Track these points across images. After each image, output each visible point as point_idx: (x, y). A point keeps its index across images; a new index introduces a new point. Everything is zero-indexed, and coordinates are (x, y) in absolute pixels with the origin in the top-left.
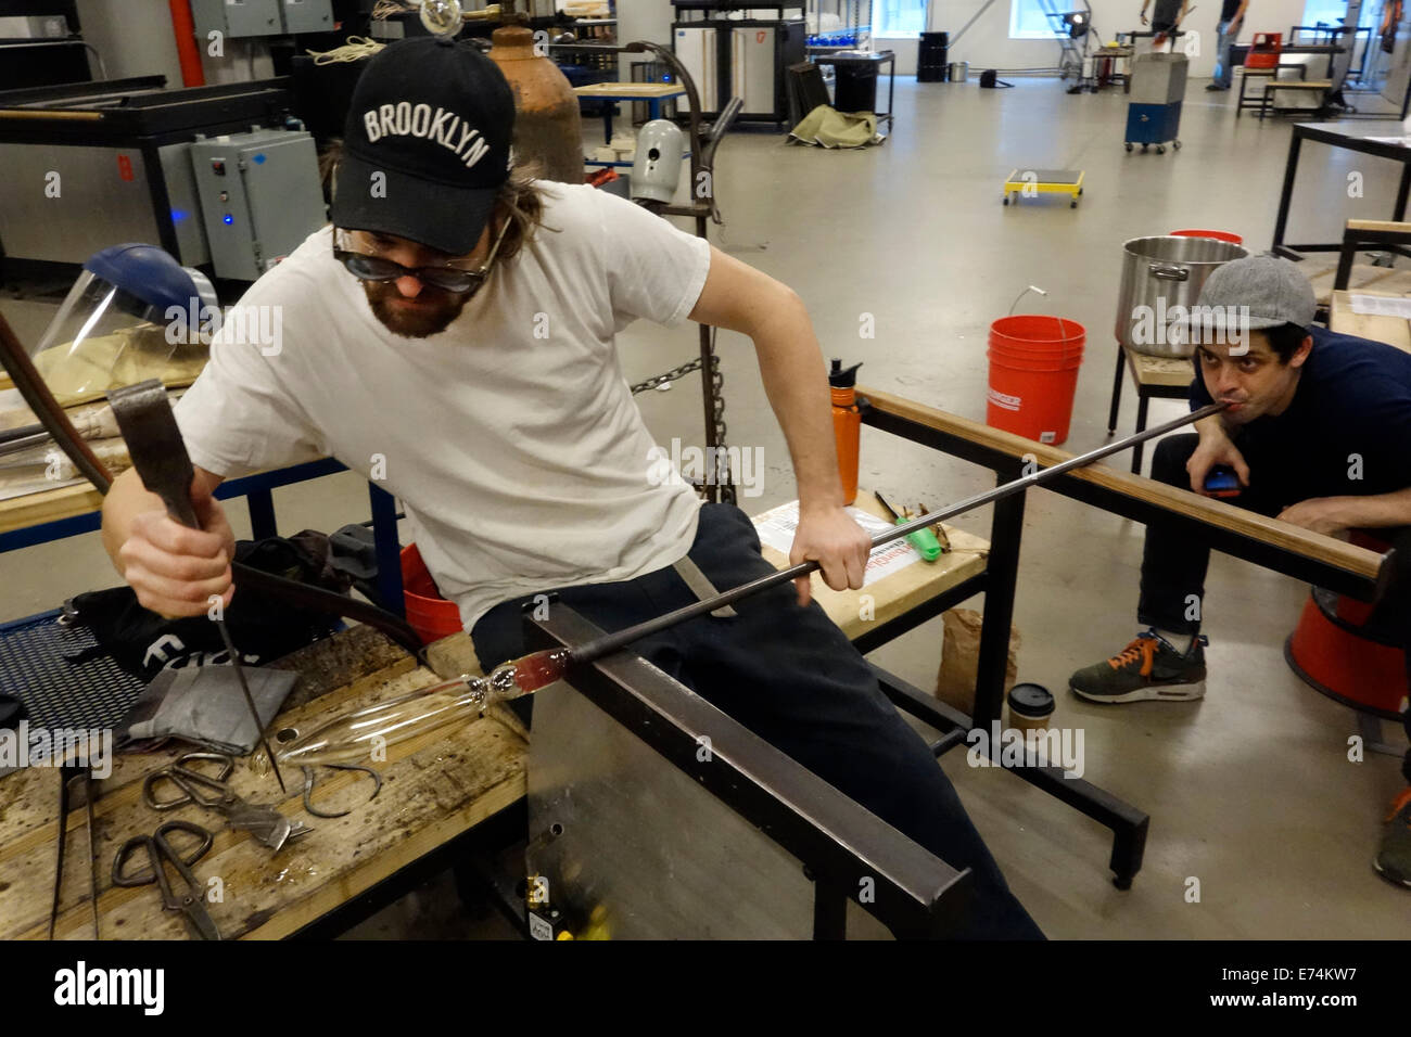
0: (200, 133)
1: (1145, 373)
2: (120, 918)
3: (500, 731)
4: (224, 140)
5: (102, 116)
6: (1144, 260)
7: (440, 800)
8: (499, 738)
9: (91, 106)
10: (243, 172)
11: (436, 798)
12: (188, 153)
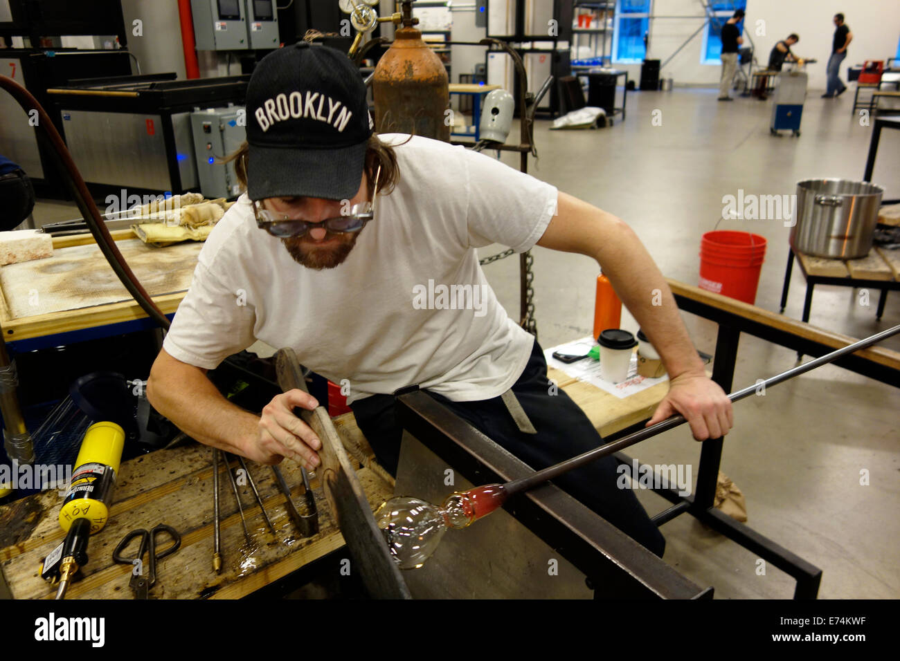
0: (197, 106)
1: (811, 269)
2: (117, 586)
3: (374, 478)
4: (211, 111)
5: (138, 94)
6: (811, 193)
7: (332, 521)
8: (373, 482)
9: (132, 89)
10: (222, 131)
11: (329, 519)
12: (189, 119)
